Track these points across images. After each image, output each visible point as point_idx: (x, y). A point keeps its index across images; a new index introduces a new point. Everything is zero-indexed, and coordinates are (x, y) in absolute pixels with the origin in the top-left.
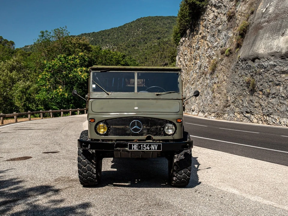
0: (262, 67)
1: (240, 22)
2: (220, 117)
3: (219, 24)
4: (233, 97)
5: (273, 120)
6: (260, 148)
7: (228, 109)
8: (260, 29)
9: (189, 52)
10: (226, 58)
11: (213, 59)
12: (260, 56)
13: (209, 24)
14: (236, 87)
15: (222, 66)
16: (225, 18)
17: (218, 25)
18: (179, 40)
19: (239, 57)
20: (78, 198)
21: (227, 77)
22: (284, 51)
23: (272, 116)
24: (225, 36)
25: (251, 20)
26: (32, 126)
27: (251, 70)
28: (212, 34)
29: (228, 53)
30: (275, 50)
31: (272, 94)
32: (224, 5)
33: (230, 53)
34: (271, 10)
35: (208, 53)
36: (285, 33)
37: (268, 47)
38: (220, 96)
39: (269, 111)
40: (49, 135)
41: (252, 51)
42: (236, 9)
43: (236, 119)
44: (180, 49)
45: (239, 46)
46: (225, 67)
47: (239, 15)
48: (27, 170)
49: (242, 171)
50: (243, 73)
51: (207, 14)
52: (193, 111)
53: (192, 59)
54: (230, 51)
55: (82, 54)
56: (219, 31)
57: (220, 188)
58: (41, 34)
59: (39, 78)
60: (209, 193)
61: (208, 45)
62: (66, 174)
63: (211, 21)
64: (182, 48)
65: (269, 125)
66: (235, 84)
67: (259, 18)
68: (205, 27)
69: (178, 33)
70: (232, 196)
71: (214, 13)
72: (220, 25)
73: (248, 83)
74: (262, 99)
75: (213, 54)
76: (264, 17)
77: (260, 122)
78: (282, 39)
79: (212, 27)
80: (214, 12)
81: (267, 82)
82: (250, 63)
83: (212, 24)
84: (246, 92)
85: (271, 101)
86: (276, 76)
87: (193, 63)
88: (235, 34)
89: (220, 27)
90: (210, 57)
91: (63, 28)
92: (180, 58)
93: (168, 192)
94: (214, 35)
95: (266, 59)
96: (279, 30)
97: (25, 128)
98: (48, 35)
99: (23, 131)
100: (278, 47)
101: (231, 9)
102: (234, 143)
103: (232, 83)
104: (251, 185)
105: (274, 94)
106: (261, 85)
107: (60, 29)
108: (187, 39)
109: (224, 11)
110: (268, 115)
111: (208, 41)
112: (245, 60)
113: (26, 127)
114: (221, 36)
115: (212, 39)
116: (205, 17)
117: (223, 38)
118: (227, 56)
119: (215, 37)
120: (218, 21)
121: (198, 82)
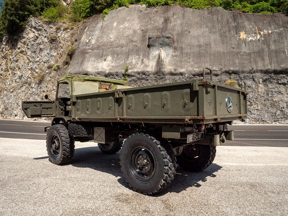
1: (64, 45)
3: (40, 43)
8: (86, 53)
10: (54, 72)
11: (35, 72)
13: (29, 42)
14: (68, 95)
15: (50, 78)
16: (46, 40)
17: (40, 44)
19: (70, 72)
22: (107, 72)
24: (48, 54)
28: (33, 51)
29: (56, 68)
30: (100, 70)
32: (44, 29)
33: (59, 68)
34: (93, 42)
35: (30, 66)
36: (106, 60)
37: (95, 67)
41: (82, 69)
42: (57, 35)
45: (67, 63)
46: (54, 79)
47: (62, 40)
51: (26, 33)
52: (16, 116)
53: (8, 70)
54: (58, 66)
56: (41, 49)
61: (29, 59)
63: (31, 39)
67: (84, 46)
68: (24, 43)
71: (34, 34)
72: (42, 44)
75: (36, 67)
76: (88, 46)
78: (105, 63)
79: (33, 45)
80: (34, 32)
83: (33, 42)
88: (59, 54)
89: (41, 46)
90: (31, 69)
94: (35, 51)
96: (101, 57)
100: (103, 68)
101: (52, 34)
109: (45, 34)
111: (28, 56)
114: (43, 53)
115: (33, 55)
116: (24, 35)
117: (45, 55)
118: (55, 70)
119: (37, 54)
120: (39, 41)
121: (19, 90)
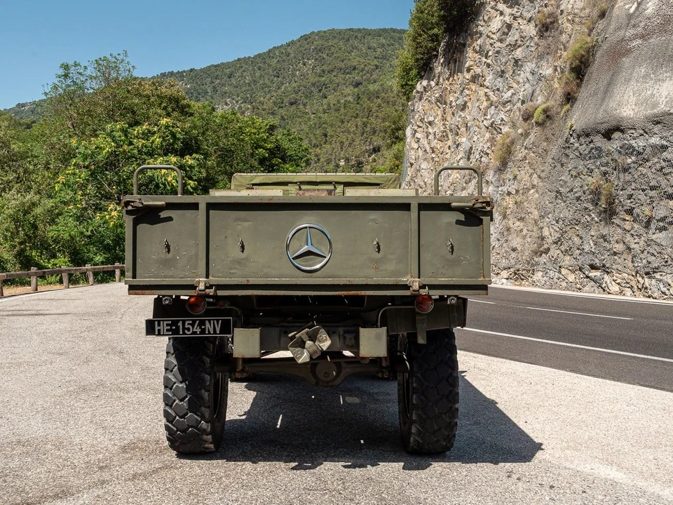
0: (629, 150)
1: (570, 37)
2: (522, 279)
3: (516, 44)
4: (555, 228)
5: (661, 286)
6: (646, 357)
7: (544, 259)
8: (624, 55)
9: (440, 116)
10: (536, 129)
11: (501, 133)
12: (624, 124)
13: (491, 45)
14: (564, 202)
15: (526, 151)
16: (531, 30)
17: (514, 46)
18: (412, 85)
19: (572, 127)
20: (192, 498)
21: (539, 177)
23: (658, 276)
24: (533, 74)
25: (599, 34)
26: (42, 306)
27: (604, 160)
28: (499, 70)
29: (542, 117)
30: (663, 107)
31: (658, 221)
33: (548, 116)
34: (651, 7)
35: (489, 117)
37: (646, 100)
38: (522, 227)
39: (649, 263)
40: (89, 329)
41: (605, 111)
42: (558, 7)
43: (564, 284)
44: (416, 108)
45: (569, 98)
46: (533, 152)
47: (568, 20)
48: (43, 422)
49: (616, 417)
50: (580, 167)
51: (484, 21)
53: (447, 135)
54: (545, 111)
55: (167, 122)
56: (516, 61)
57: (572, 466)
58: (61, 72)
59: (59, 182)
60: (546, 481)
61: (488, 98)
62: (151, 432)
63: (494, 36)
64: (420, 106)
65: (651, 300)
66: (561, 195)
67: (619, 28)
68: (482, 52)
69: (411, 69)
70: (611, 487)
71: (502, 18)
72: (519, 46)
73: (596, 193)
74: (632, 232)
75: (502, 120)
76: (634, 26)
77: (628, 292)
79: (498, 52)
80: (502, 13)
81: (643, 190)
82: (599, 141)
83: (498, 44)
84: (590, 216)
85: (654, 237)
86: (667, 174)
87: (450, 143)
88: (559, 69)
89: (519, 53)
90: (493, 127)
91: (117, 56)
92: (416, 131)
93: (435, 479)
94: (503, 72)
95: (642, 132)
97: (25, 313)
98: (80, 74)
99: (21, 318)
100: (671, 101)
101: (546, 6)
102: (574, 345)
103: (554, 194)
104: (651, 457)
105: (663, 219)
106: (630, 197)
107: (110, 58)
108: (433, 83)
109: (529, 11)
110: (647, 274)
111: (487, 88)
112: (588, 135)
113: (27, 308)
114: (522, 75)
115: (499, 83)
116: (480, 28)
117: (526, 80)
118: (538, 124)
119: (507, 78)
120: (513, 37)
121: (464, 192)
